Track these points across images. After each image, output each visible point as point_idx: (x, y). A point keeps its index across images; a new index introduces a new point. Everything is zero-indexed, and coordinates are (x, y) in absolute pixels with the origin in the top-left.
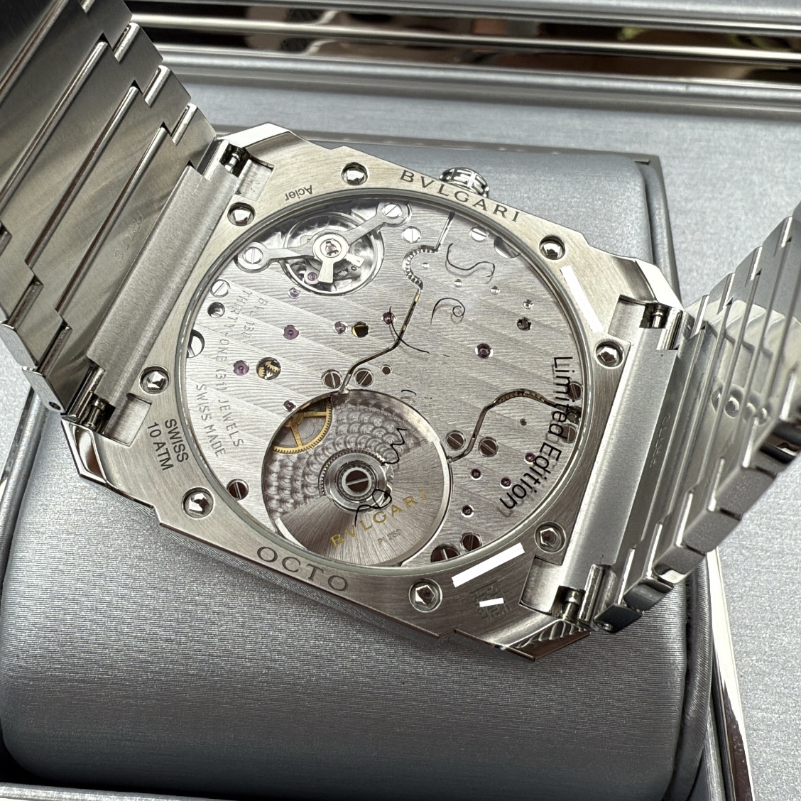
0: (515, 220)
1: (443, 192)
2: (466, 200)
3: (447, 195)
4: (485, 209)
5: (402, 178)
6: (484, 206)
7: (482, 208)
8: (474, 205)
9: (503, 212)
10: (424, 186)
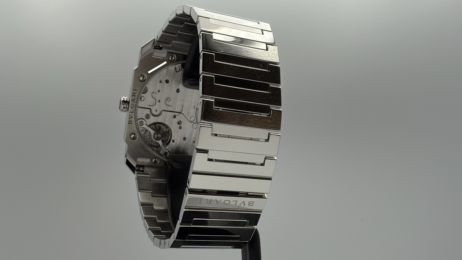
0: (136, 90)
1: (133, 112)
2: (133, 105)
3: (133, 110)
4: (135, 99)
5: (131, 124)
6: (134, 100)
7: (135, 100)
8: (135, 102)
9: (134, 94)
10: (132, 117)
